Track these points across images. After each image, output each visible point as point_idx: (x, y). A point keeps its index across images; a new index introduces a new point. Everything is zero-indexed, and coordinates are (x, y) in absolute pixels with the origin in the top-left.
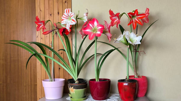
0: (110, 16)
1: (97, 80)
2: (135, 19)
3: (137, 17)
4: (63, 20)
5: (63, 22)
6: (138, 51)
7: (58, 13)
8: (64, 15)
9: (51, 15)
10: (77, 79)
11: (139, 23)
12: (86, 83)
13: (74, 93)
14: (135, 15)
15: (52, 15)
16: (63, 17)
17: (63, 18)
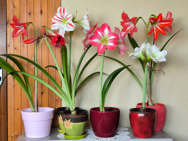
0: (122, 21)
1: (101, 110)
2: (157, 26)
3: (159, 24)
4: (54, 23)
5: (54, 26)
6: (154, 69)
7: (41, 12)
8: (56, 15)
9: (30, 14)
10: (74, 108)
11: (162, 32)
12: (86, 114)
13: (72, 128)
14: (158, 21)
15: (32, 14)
16: (54, 19)
17: (53, 21)
